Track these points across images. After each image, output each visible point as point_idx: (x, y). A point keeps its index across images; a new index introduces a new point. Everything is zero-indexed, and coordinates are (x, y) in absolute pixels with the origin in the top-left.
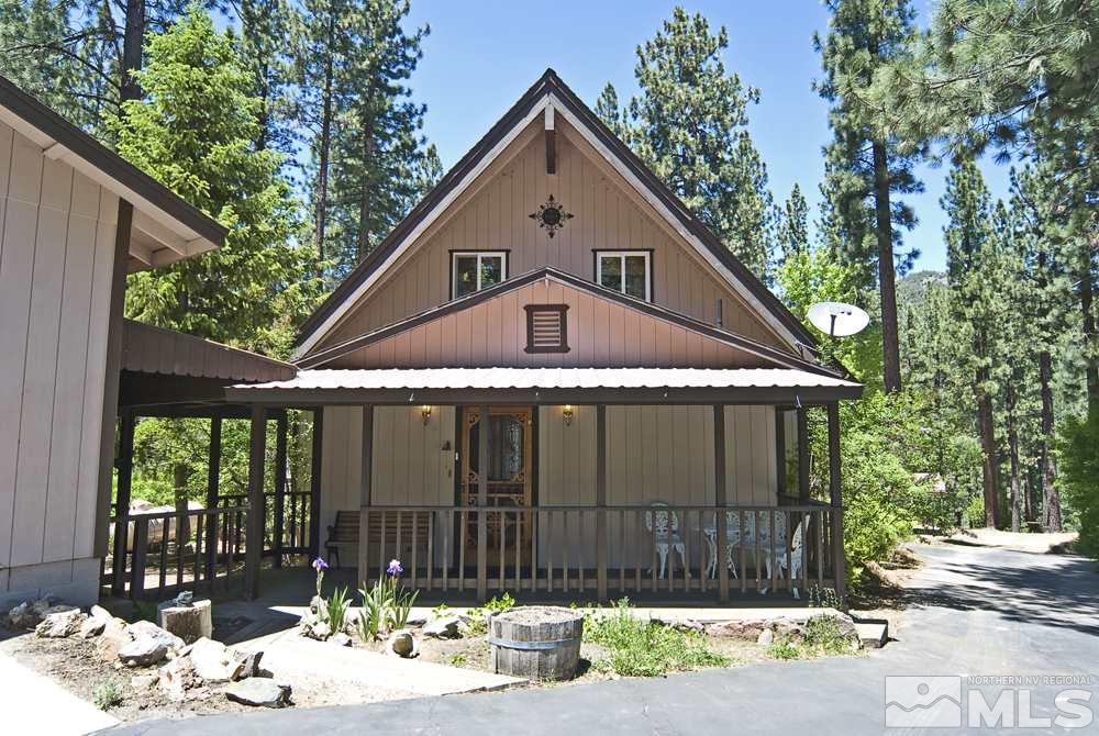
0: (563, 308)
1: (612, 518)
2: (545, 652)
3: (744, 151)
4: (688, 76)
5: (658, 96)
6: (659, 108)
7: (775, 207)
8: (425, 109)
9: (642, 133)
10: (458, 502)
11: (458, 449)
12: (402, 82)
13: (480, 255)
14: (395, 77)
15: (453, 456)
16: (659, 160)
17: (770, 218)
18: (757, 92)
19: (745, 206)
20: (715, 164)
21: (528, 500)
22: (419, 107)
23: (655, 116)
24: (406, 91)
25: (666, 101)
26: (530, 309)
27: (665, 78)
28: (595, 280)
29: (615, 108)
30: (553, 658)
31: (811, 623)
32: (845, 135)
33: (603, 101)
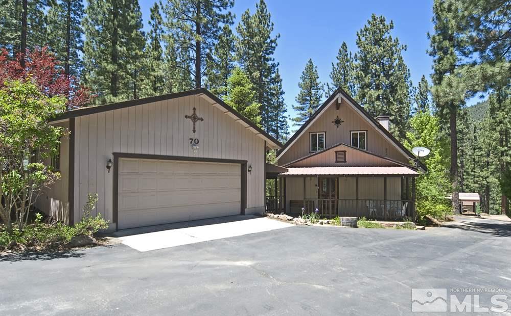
0: (345, 152)
1: (360, 202)
2: (352, 223)
3: (400, 65)
4: (377, 42)
5: (365, 52)
6: (365, 56)
7: (413, 88)
8: (278, 64)
9: (359, 66)
10: (319, 198)
11: (319, 186)
12: (271, 56)
13: (318, 133)
14: (268, 54)
15: (317, 188)
16: (365, 76)
17: (411, 92)
18: (406, 46)
19: (400, 92)
20: (387, 76)
21: (336, 198)
22: (277, 64)
23: (364, 59)
24: (272, 59)
25: (368, 53)
26: (336, 152)
27: (367, 44)
28: (350, 144)
29: (346, 51)
30: (353, 224)
31: (405, 224)
32: (438, 72)
33: (342, 49)
